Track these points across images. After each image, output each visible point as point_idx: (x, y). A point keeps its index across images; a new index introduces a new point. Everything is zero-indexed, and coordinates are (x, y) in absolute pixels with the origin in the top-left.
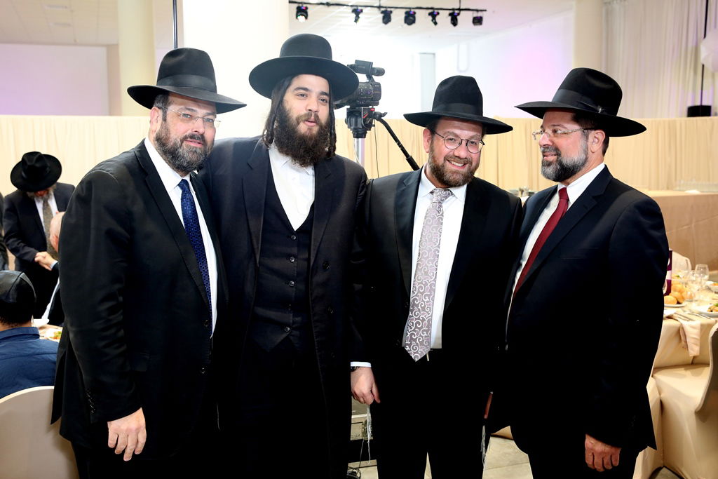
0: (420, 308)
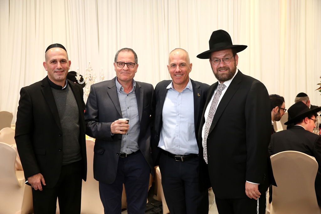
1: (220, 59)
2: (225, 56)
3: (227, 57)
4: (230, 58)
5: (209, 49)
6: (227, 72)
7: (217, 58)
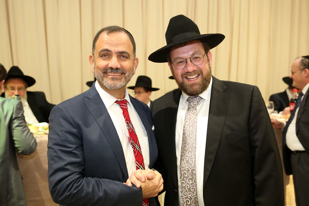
0: (187, 189)
1: (186, 59)
2: (193, 54)
3: (196, 56)
4: (201, 56)
5: (166, 44)
6: (199, 80)
7: (181, 58)
